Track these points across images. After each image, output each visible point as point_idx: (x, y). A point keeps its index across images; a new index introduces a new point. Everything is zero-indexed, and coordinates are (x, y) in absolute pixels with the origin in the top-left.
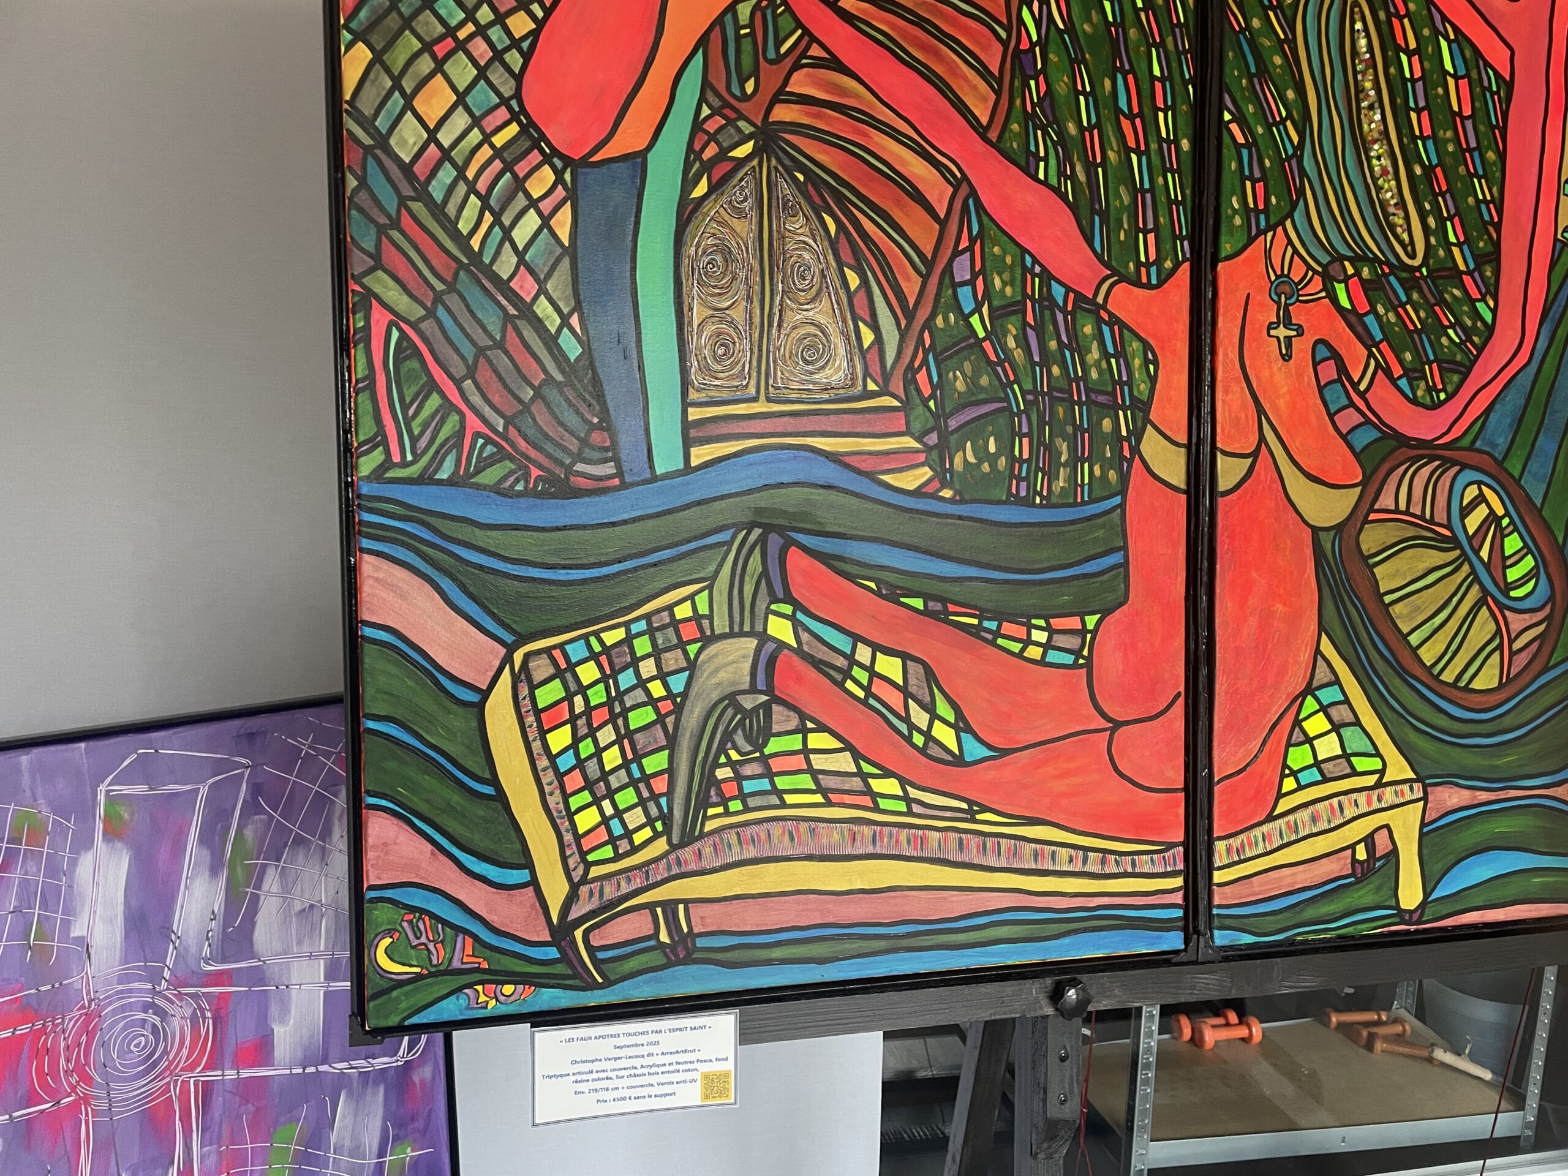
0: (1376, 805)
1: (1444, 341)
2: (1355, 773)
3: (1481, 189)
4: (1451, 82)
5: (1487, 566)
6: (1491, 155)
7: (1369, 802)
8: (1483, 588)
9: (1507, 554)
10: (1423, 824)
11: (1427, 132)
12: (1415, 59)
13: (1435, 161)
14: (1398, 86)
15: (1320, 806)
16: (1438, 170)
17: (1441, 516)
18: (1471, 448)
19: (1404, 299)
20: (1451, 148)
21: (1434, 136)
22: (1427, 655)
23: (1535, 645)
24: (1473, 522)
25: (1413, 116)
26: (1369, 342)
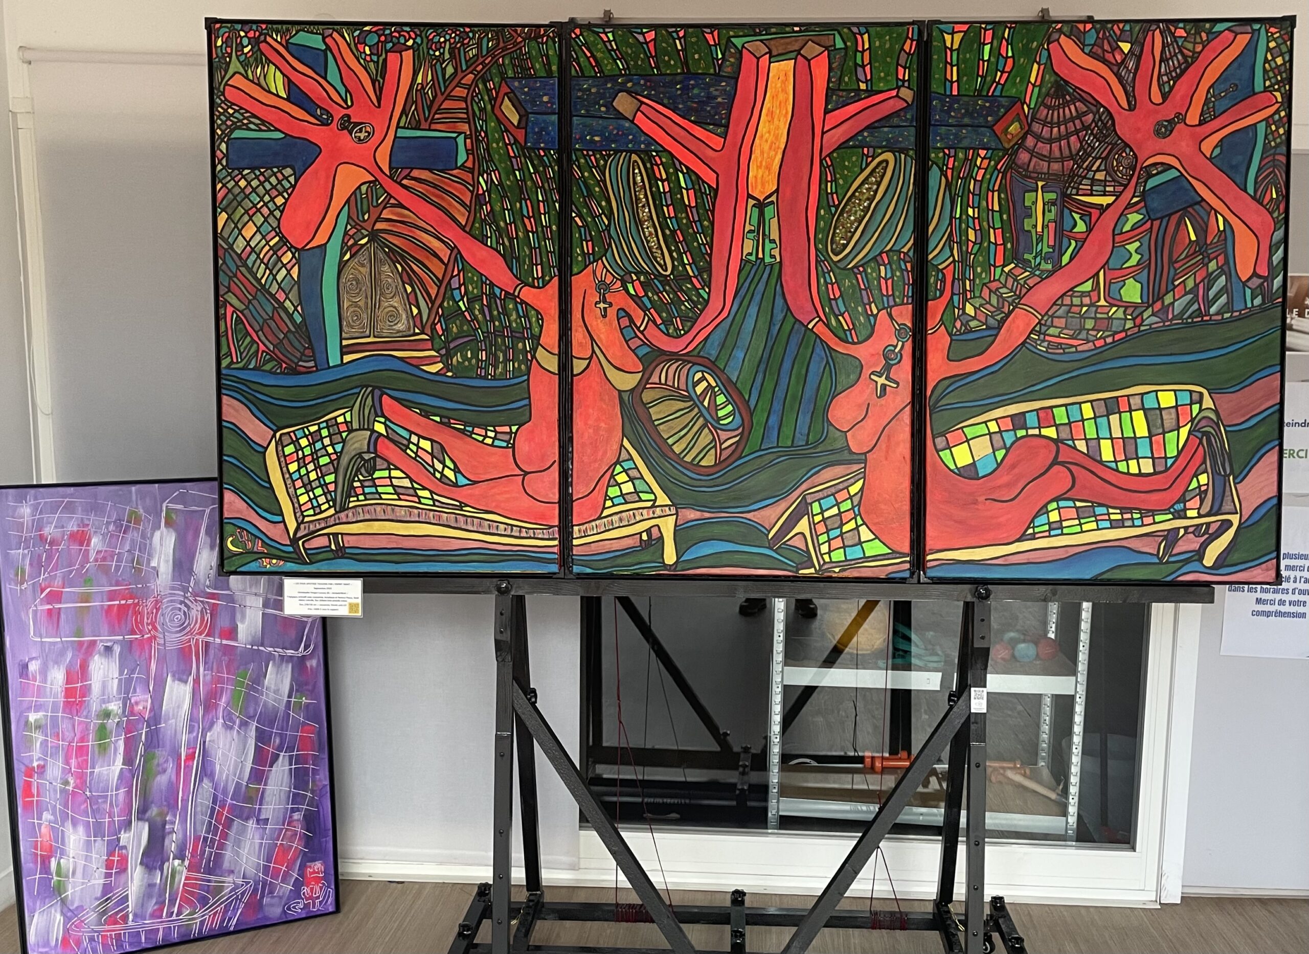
0: (652, 515)
1: (683, 307)
2: (641, 500)
3: (701, 239)
4: (684, 192)
5: (708, 409)
6: (706, 223)
7: (648, 514)
8: (705, 418)
9: (718, 403)
10: (676, 526)
11: (672, 215)
12: (666, 183)
13: (676, 228)
14: (657, 196)
15: (624, 514)
16: (678, 232)
17: (683, 386)
18: (698, 356)
19: (661, 289)
20: (684, 221)
21: (676, 217)
22: (677, 449)
23: (734, 446)
24: (699, 389)
25: (665, 208)
26: (644, 309)
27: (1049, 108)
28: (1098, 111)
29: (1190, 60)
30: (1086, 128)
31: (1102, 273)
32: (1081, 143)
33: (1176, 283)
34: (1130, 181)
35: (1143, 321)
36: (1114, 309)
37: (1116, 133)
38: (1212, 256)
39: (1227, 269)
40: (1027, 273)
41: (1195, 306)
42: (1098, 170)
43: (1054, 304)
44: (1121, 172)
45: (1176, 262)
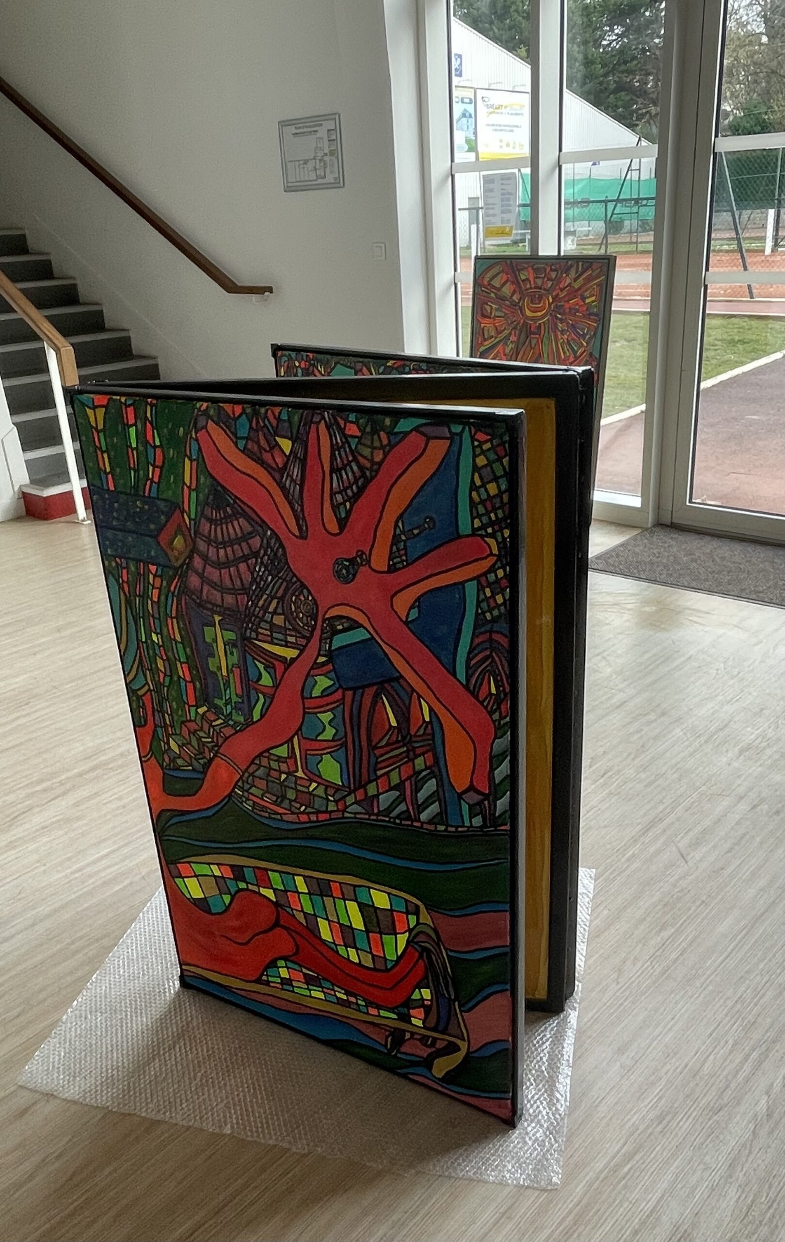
27: (210, 521)
28: (265, 533)
29: (368, 473)
30: (256, 555)
31: (296, 740)
32: (252, 573)
33: (379, 773)
34: (312, 632)
35: (347, 807)
36: (314, 785)
37: (289, 567)
38: (418, 751)
39: (437, 770)
40: (220, 721)
41: (402, 807)
42: (275, 613)
43: (252, 762)
44: (301, 620)
45: (376, 747)
